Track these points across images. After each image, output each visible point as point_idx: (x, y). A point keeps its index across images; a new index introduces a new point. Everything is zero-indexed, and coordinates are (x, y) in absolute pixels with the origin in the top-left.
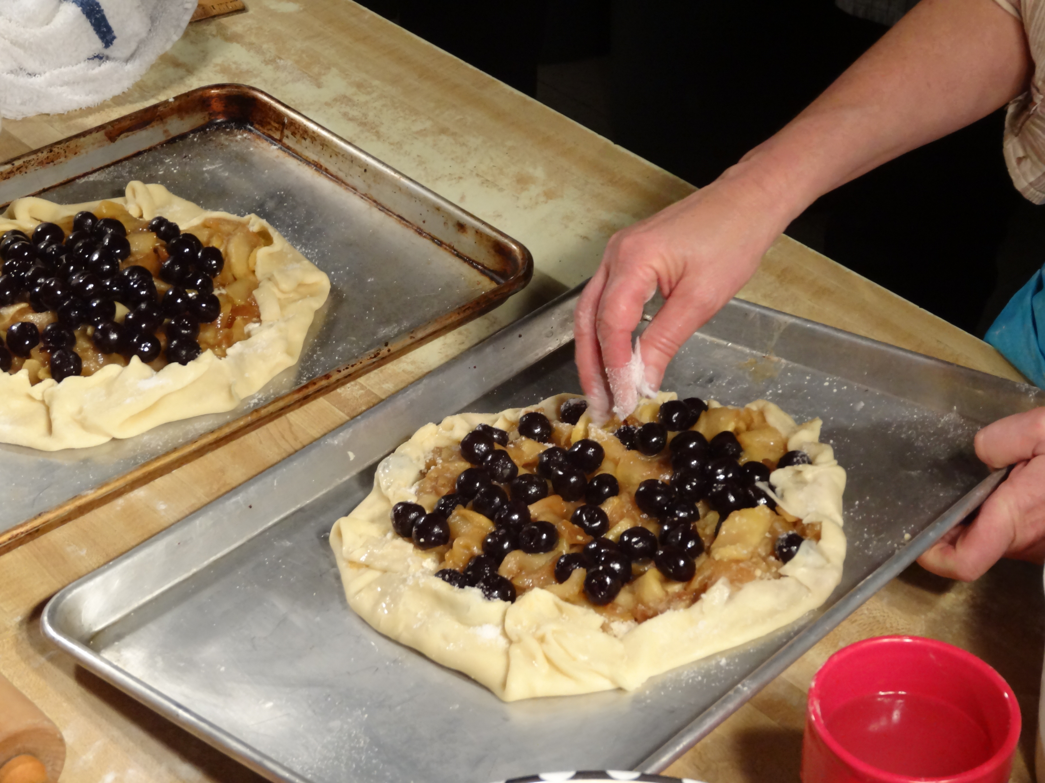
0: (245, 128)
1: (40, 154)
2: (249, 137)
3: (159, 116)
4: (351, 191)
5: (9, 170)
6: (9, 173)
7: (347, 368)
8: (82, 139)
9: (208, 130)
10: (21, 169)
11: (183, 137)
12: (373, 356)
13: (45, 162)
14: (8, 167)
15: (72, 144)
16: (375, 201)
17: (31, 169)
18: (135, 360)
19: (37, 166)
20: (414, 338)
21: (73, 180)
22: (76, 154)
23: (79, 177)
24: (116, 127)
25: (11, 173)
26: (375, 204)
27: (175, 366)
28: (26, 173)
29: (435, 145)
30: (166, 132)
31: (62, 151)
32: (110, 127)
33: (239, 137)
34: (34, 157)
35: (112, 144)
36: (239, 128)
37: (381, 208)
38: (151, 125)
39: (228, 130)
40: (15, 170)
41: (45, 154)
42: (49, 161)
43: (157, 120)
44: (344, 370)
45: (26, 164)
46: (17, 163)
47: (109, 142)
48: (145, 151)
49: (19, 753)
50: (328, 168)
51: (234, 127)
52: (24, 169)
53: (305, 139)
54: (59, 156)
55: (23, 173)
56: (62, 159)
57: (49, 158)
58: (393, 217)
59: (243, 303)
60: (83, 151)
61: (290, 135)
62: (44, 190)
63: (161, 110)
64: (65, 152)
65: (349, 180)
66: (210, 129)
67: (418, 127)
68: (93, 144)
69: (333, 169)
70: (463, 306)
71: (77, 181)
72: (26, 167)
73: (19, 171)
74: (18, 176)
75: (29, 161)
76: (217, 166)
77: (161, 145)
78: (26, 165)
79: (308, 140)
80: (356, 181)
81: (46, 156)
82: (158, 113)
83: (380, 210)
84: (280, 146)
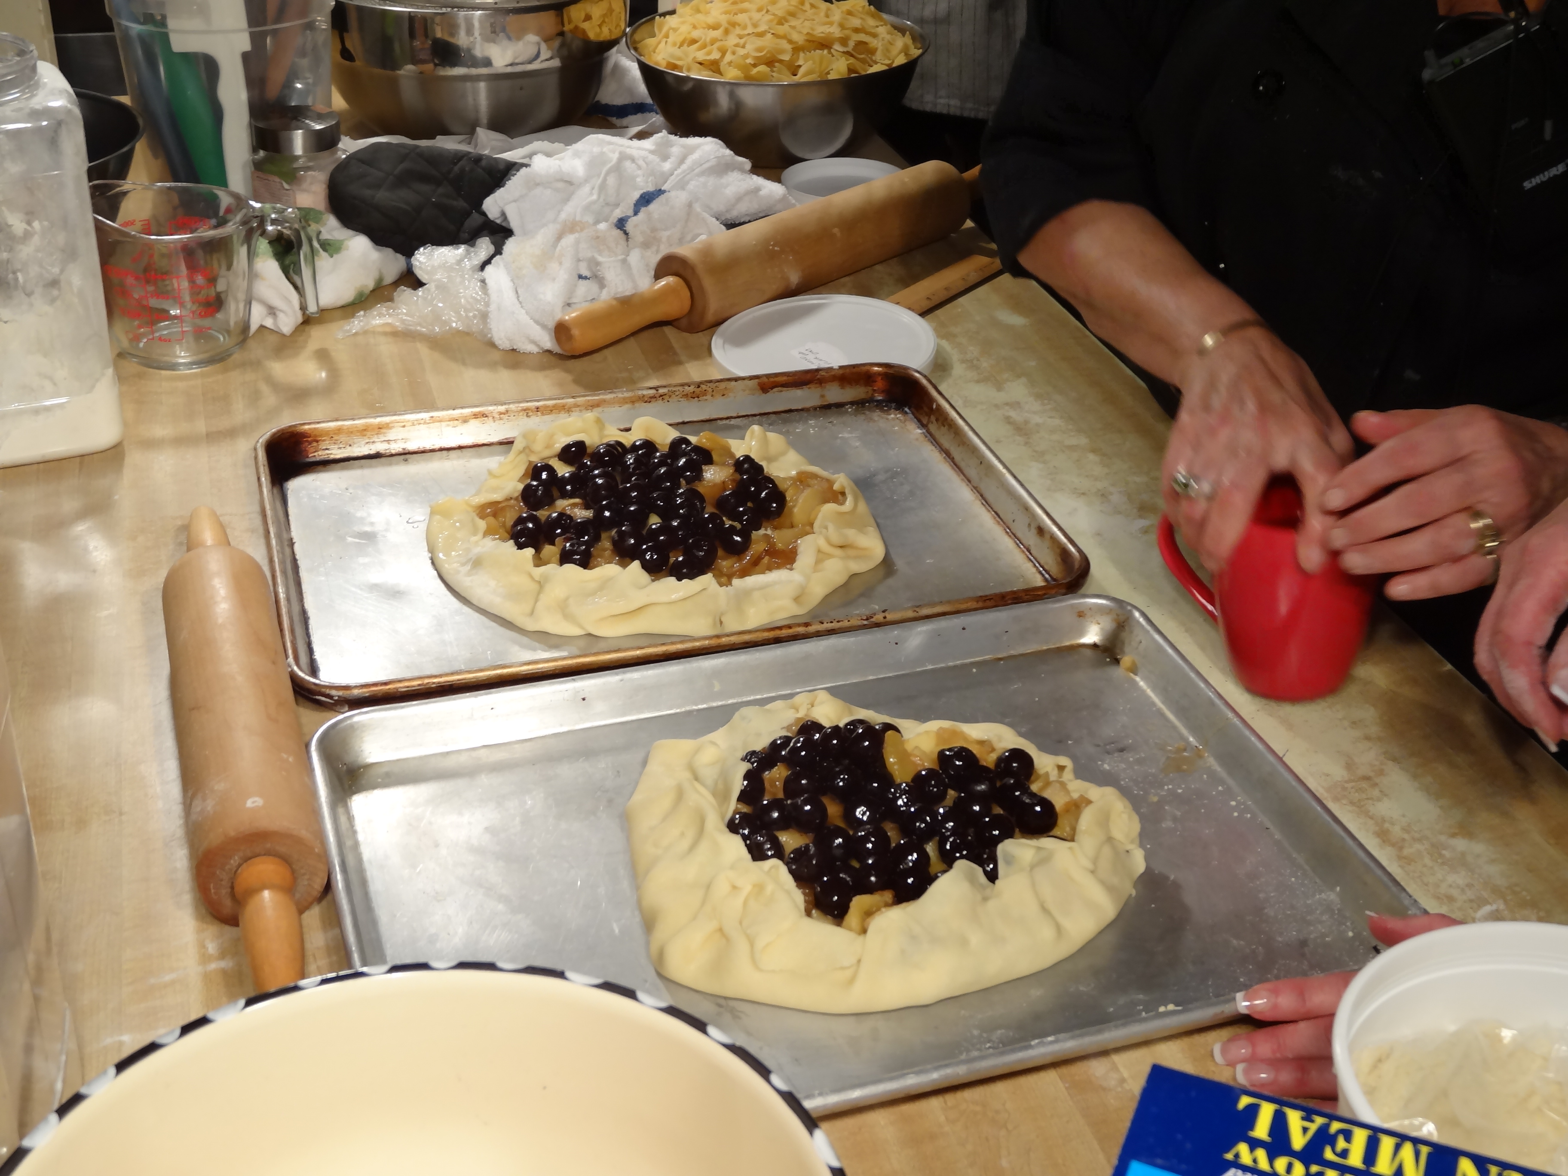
0: (903, 410)
1: (686, 387)
2: (902, 418)
3: (818, 379)
4: (965, 482)
5: (651, 395)
6: (651, 398)
7: (832, 622)
8: (733, 383)
9: (867, 404)
10: (663, 397)
11: (839, 406)
12: (865, 618)
13: (690, 395)
14: (653, 392)
15: (722, 385)
16: (982, 496)
17: (674, 399)
18: (636, 564)
19: (681, 398)
20: (917, 612)
21: (716, 420)
22: (723, 395)
23: (721, 419)
24: (772, 380)
25: (654, 397)
26: (981, 498)
27: (672, 580)
28: (668, 401)
29: (1078, 461)
30: (823, 396)
31: (710, 390)
32: (765, 380)
33: (892, 416)
34: (681, 388)
35: (764, 395)
36: (897, 409)
37: (984, 503)
38: (808, 386)
39: (885, 408)
40: (657, 396)
41: (692, 389)
42: (694, 396)
43: (816, 383)
44: (827, 623)
45: (671, 393)
46: (661, 391)
47: (761, 392)
48: (797, 410)
49: (269, 853)
50: (955, 458)
51: (893, 407)
52: (666, 397)
53: (944, 426)
54: (706, 394)
55: (666, 401)
56: (708, 397)
57: (695, 393)
58: (991, 513)
59: (783, 548)
60: (730, 394)
61: (934, 421)
62: (684, 423)
63: (822, 374)
64: (713, 391)
65: (967, 471)
66: (869, 404)
67: (1073, 441)
68: (744, 390)
69: (957, 458)
70: (986, 596)
71: (719, 421)
72: (670, 396)
73: (661, 398)
74: (660, 402)
75: (674, 391)
76: (854, 435)
77: (815, 408)
78: (670, 395)
79: (946, 427)
80: (972, 472)
81: (692, 391)
82: (818, 377)
83: (982, 504)
84: (924, 431)
